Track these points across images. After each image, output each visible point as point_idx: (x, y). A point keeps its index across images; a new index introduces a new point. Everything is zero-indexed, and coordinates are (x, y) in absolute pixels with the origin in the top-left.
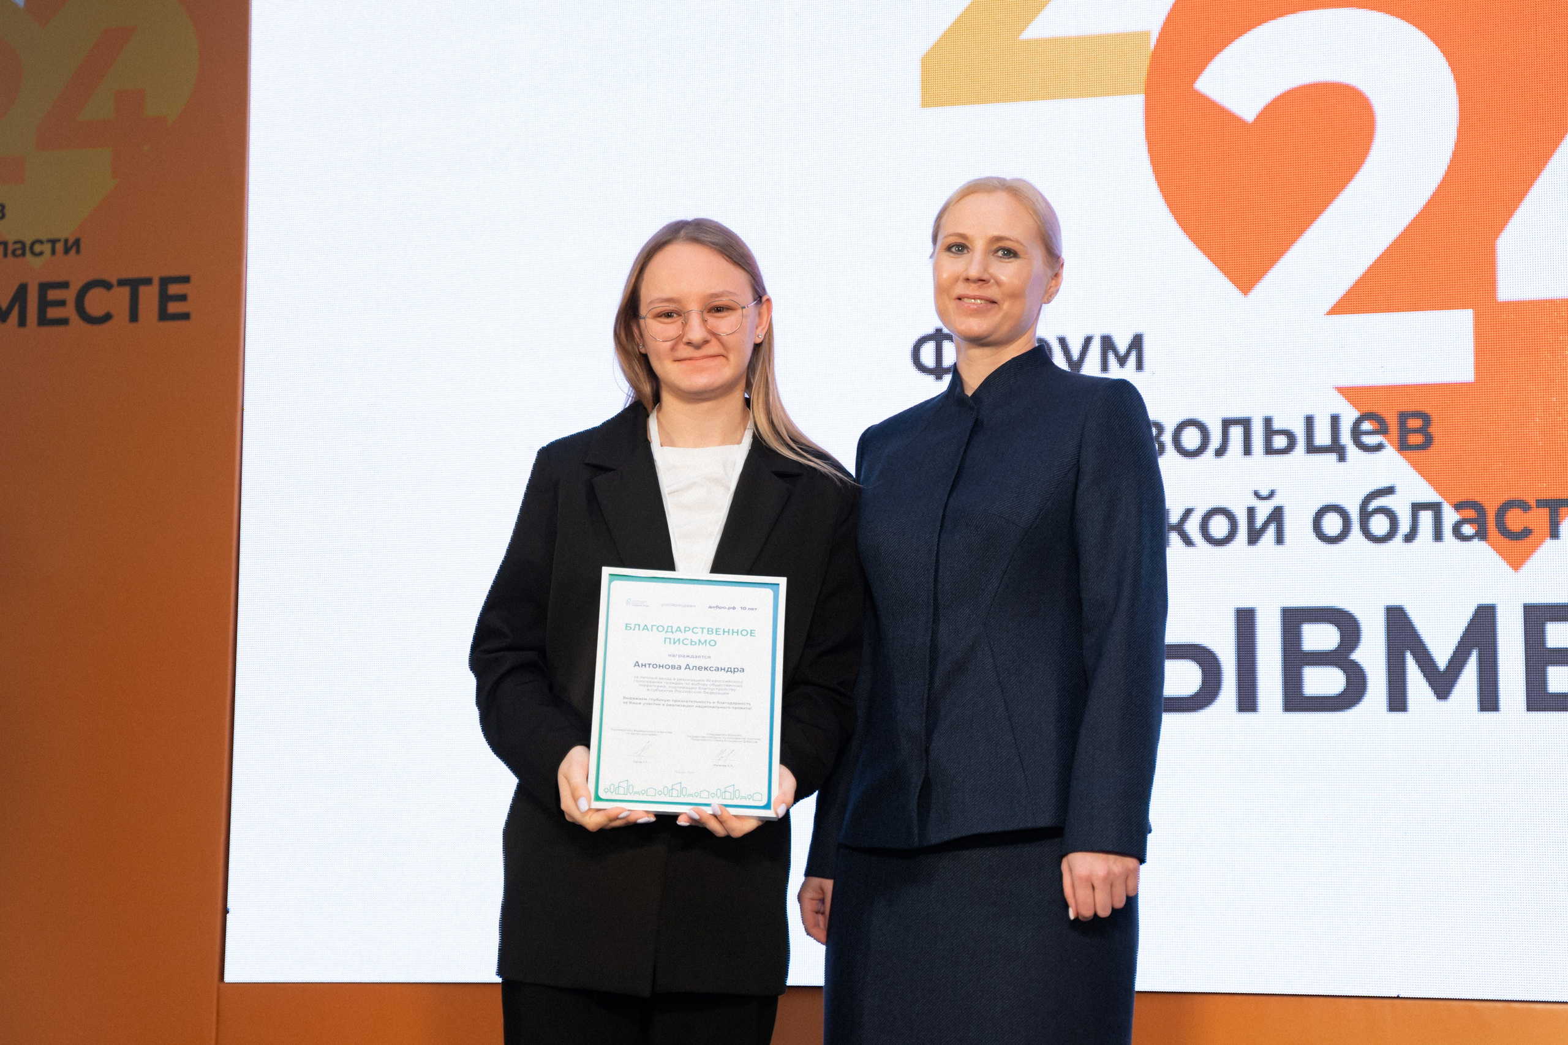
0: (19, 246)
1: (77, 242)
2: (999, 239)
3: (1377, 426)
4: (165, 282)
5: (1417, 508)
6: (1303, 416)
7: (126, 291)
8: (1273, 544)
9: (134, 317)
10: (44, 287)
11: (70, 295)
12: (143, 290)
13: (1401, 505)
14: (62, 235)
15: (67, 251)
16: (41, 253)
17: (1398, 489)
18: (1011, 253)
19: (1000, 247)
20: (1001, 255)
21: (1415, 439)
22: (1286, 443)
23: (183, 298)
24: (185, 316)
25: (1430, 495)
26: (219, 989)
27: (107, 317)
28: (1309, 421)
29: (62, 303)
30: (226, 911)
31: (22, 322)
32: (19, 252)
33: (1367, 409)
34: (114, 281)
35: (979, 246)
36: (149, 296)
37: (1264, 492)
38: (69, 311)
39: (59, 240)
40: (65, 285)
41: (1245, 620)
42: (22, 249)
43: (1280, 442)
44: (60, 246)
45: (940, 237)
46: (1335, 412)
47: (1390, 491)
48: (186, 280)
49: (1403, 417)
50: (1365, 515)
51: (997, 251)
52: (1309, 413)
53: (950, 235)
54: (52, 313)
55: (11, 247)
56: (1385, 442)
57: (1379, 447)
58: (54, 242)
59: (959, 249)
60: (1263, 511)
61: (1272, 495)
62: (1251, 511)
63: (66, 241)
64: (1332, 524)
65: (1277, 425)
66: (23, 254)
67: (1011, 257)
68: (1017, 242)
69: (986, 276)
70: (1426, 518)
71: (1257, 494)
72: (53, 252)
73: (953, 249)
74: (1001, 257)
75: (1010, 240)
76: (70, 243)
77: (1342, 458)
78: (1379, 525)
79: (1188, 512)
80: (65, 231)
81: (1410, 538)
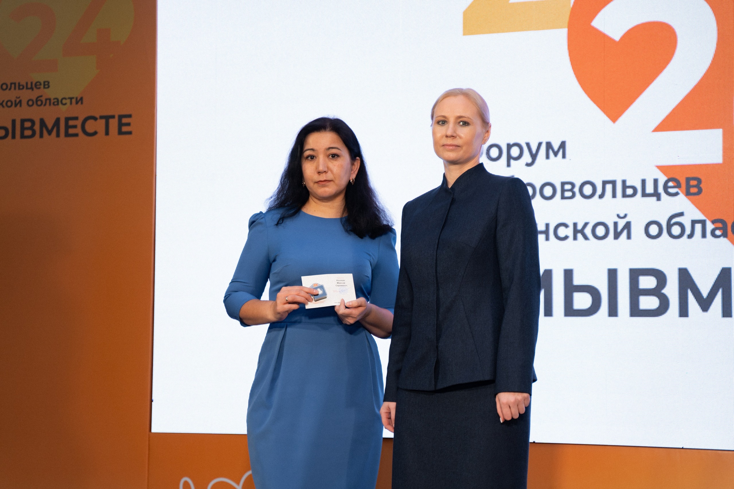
0: (56, 100)
1: (81, 99)
2: (460, 117)
3: (675, 184)
4: (121, 117)
5: (694, 222)
6: (640, 180)
7: (103, 121)
8: (626, 239)
9: (107, 133)
10: (67, 119)
11: (79, 123)
12: (111, 121)
13: (686, 221)
14: (75, 96)
15: (77, 103)
16: (65, 104)
17: (685, 214)
18: (466, 124)
19: (461, 121)
20: (462, 125)
21: (694, 190)
22: (632, 192)
23: (128, 124)
24: (130, 133)
25: (700, 216)
26: (149, 435)
27: (95, 133)
28: (644, 182)
29: (75, 127)
30: (152, 401)
31: (58, 135)
32: (56, 103)
33: (671, 176)
34: (98, 116)
35: (452, 120)
36: (114, 124)
37: (622, 215)
38: (79, 130)
39: (73, 98)
40: (76, 118)
41: (612, 274)
42: (57, 102)
43: (629, 191)
44: (74, 101)
45: (434, 117)
46: (656, 177)
47: (681, 214)
48: (130, 116)
49: (688, 180)
50: (669, 226)
51: (459, 123)
52: (643, 178)
53: (438, 117)
54: (71, 131)
55: (52, 101)
56: (680, 192)
57: (677, 194)
58: (71, 99)
59: (443, 122)
60: (621, 224)
61: (625, 216)
62: (616, 224)
63: (77, 98)
64: (654, 230)
65: (628, 184)
66: (58, 104)
67: (466, 126)
68: (468, 118)
69: (455, 135)
70: (698, 227)
71: (618, 216)
72: (71, 103)
73: (440, 123)
74: (462, 126)
75: (465, 117)
76: (78, 99)
77: (659, 199)
78: (676, 230)
79: (586, 224)
80: (76, 94)
81: (690, 236)
